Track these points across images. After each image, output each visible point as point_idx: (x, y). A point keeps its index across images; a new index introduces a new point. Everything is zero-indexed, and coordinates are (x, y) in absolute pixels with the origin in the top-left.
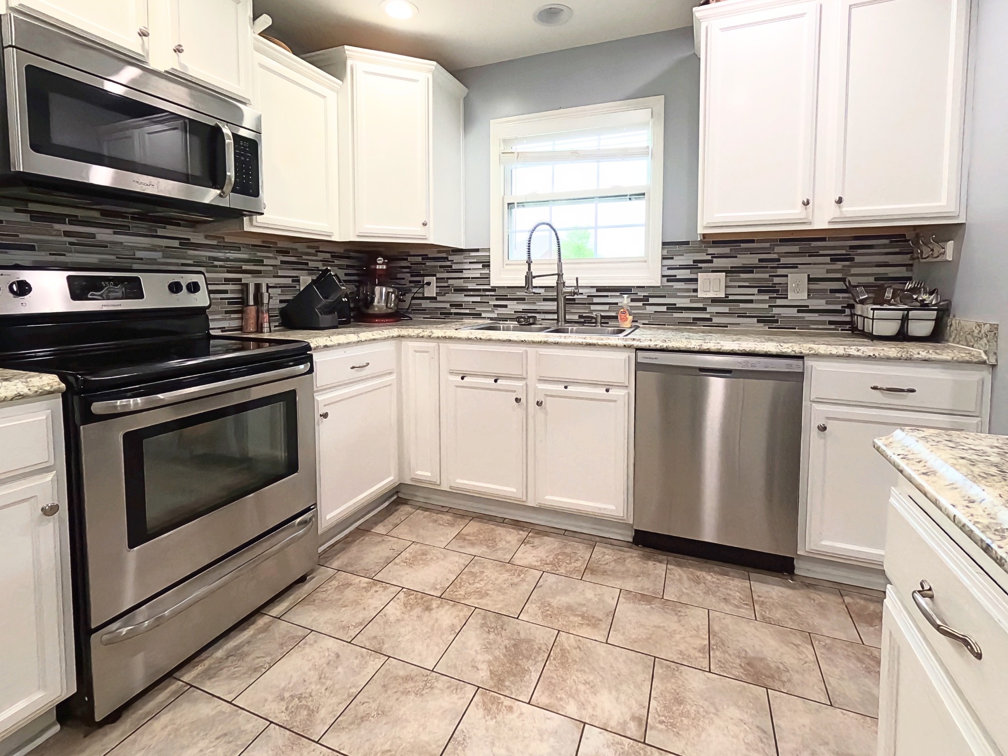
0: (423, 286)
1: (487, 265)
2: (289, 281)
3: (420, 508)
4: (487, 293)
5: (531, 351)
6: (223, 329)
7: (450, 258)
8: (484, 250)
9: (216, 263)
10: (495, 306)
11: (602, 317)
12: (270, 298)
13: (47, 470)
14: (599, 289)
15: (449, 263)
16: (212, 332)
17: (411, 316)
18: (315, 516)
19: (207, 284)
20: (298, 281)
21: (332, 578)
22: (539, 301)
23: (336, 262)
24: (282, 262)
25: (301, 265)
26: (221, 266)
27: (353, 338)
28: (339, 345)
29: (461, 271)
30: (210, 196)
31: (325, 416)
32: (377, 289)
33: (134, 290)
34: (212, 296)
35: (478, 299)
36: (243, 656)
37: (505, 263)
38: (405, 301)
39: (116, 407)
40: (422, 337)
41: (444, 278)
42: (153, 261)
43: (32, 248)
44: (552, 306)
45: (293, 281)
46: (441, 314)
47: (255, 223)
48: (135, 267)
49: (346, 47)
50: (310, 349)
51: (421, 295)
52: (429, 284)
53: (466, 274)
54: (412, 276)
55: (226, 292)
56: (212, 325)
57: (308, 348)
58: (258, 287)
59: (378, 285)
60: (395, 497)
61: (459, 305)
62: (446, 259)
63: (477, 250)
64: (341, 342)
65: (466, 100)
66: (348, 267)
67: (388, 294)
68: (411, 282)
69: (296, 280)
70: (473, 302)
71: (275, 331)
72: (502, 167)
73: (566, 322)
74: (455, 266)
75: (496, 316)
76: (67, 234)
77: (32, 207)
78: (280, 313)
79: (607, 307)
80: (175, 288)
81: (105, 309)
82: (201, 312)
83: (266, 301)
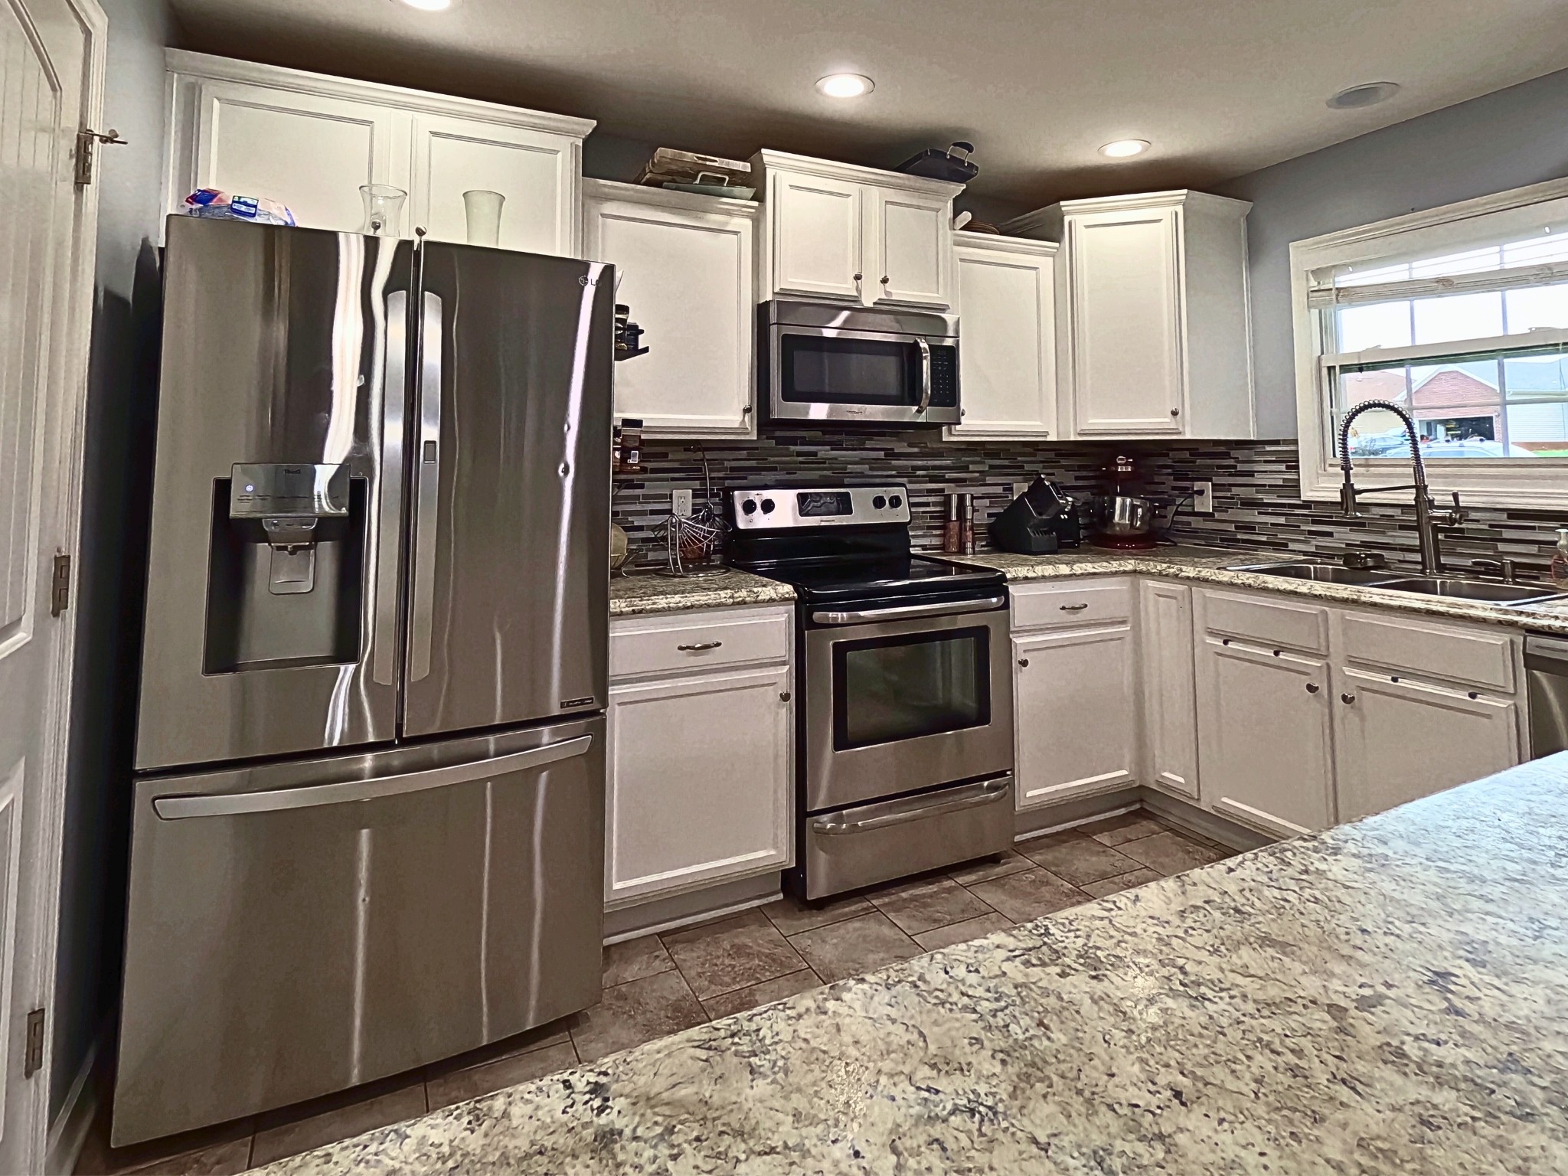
0: (1191, 496)
1: (1294, 467)
2: (999, 490)
3: (1171, 830)
4: (1297, 511)
5: (1334, 613)
6: (924, 548)
7: (1233, 453)
8: (1286, 442)
9: (919, 473)
10: (1311, 532)
11: (1514, 565)
12: (974, 510)
13: (784, 663)
14: (1514, 514)
15: (1231, 462)
16: (913, 551)
17: (1175, 540)
18: (1011, 784)
19: (908, 497)
20: (1011, 489)
21: (1029, 870)
22: (1394, 529)
23: (1063, 462)
24: (991, 467)
25: (1016, 470)
26: (923, 476)
27: (1064, 569)
28: (1044, 577)
29: (1251, 474)
30: (909, 413)
31: (1024, 663)
32: (1119, 500)
33: (844, 505)
34: (913, 510)
35: (1282, 520)
36: (925, 906)
37: (1329, 462)
38: (1166, 517)
39: (828, 618)
40: (1167, 575)
41: (1224, 485)
42: (862, 475)
43: (774, 469)
44: (1412, 539)
45: (1004, 490)
46: (1222, 540)
47: (953, 432)
48: (847, 481)
49: (1062, 203)
50: (1006, 580)
51: (1189, 509)
52: (1201, 493)
53: (1258, 479)
54: (1175, 480)
55: (927, 504)
56: (913, 542)
57: (1003, 578)
58: (961, 498)
59: (1120, 495)
60: (1137, 806)
61: (1249, 527)
62: (1227, 455)
63: (1276, 442)
64: (1046, 574)
65: (1250, 219)
66: (1081, 468)
67: (1134, 508)
68: (1174, 488)
69: (1009, 489)
70: (1272, 524)
71: (981, 552)
72: (1315, 312)
73: (1442, 568)
74: (1240, 467)
75: (1313, 549)
76: (799, 454)
77: (778, 434)
78: (988, 530)
79: (1534, 549)
80: (879, 502)
81: (823, 524)
82: (901, 528)
83: (969, 517)
